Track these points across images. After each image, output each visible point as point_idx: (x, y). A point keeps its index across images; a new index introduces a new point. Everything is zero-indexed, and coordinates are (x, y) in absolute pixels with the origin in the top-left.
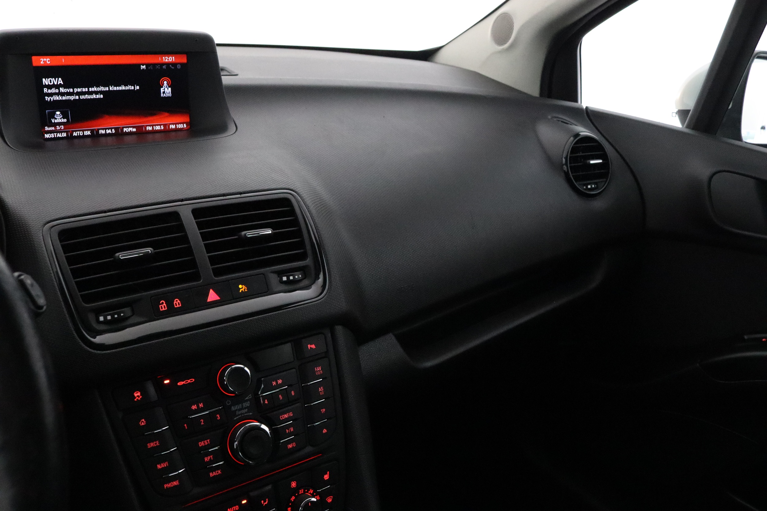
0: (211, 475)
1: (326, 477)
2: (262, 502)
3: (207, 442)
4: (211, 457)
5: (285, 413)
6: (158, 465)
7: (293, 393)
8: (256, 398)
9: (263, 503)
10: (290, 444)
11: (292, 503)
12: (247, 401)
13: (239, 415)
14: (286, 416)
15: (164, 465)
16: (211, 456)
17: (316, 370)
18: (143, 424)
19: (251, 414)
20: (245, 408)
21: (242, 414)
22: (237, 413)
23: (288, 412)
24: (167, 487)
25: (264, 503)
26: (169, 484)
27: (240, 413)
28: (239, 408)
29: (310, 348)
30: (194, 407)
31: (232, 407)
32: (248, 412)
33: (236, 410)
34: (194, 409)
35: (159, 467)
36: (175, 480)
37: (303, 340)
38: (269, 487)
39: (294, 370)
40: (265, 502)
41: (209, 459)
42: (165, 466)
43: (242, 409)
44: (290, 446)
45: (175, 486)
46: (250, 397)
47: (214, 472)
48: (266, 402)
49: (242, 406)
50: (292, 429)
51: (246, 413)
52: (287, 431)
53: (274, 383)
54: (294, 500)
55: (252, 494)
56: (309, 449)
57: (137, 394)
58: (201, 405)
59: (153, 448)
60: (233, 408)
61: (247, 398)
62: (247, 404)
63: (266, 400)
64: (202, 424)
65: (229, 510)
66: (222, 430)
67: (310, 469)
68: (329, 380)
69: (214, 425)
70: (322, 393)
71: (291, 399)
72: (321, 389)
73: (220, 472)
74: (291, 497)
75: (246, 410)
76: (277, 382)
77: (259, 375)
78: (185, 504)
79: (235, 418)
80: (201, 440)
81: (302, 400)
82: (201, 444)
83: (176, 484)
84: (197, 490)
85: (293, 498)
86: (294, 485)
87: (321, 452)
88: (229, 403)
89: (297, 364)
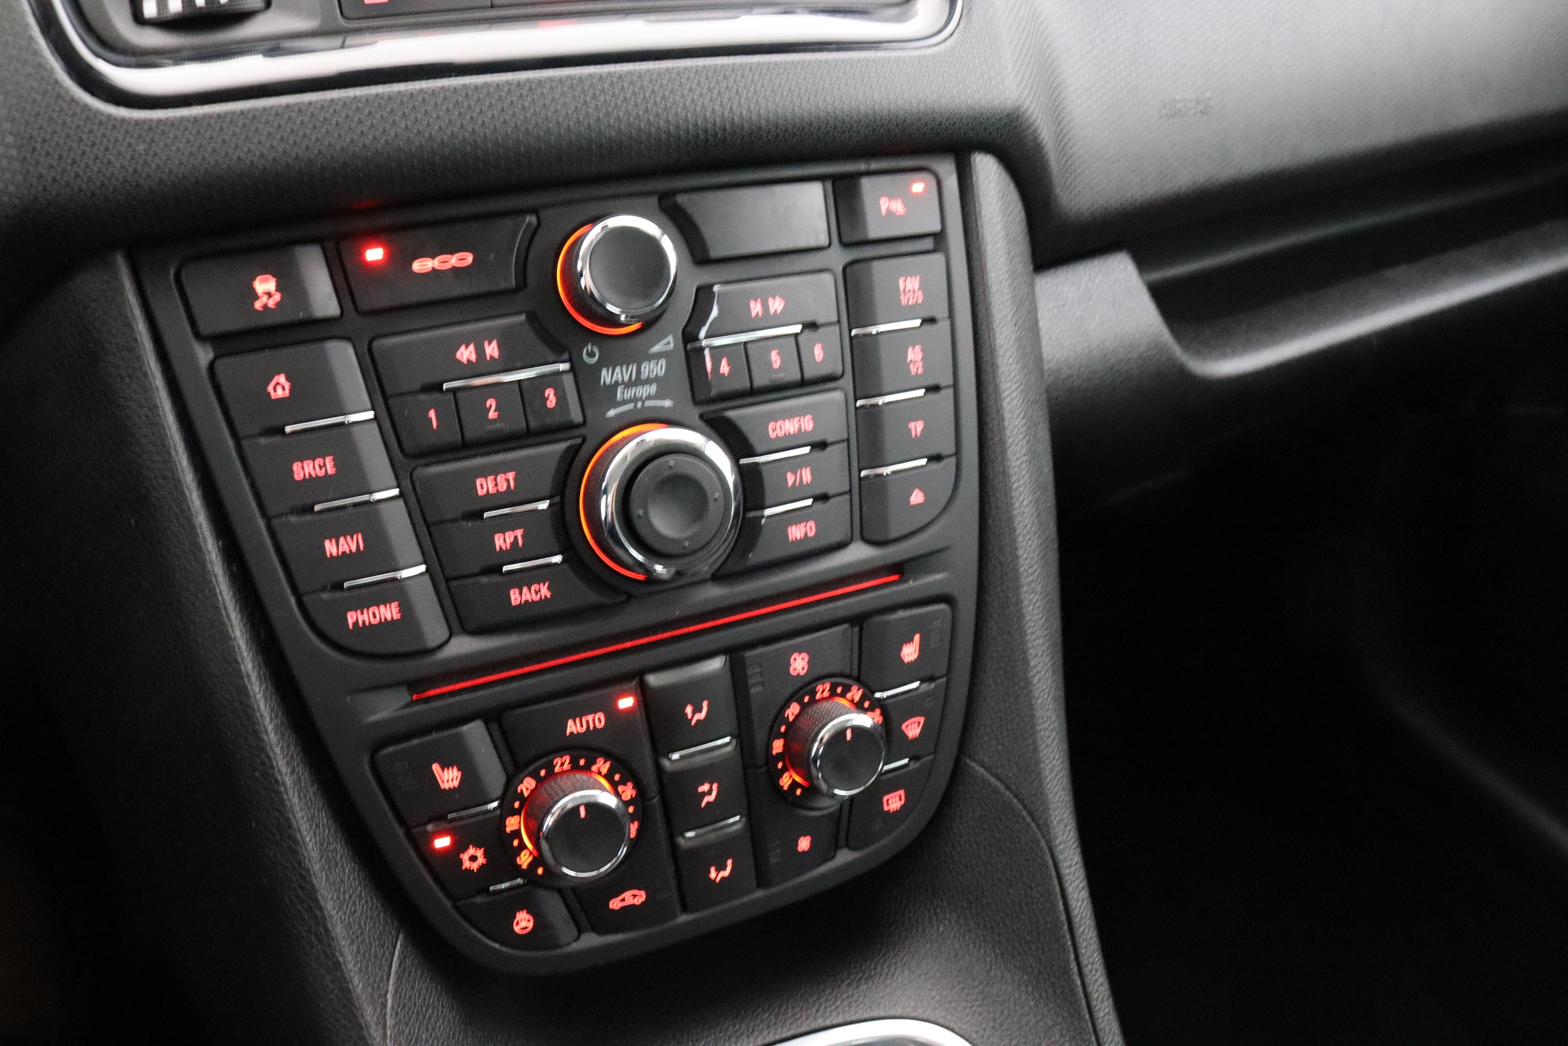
0: (515, 597)
1: (910, 652)
2: (689, 710)
3: (508, 481)
4: (516, 538)
5: (789, 415)
6: (327, 544)
7: (818, 353)
8: (692, 355)
9: (690, 715)
10: (797, 522)
11: (790, 726)
12: (658, 356)
13: (624, 402)
14: (789, 427)
15: (349, 544)
16: (519, 533)
17: (902, 287)
18: (280, 393)
19: (667, 403)
20: (649, 381)
21: (634, 400)
22: (620, 394)
23: (801, 412)
24: (356, 623)
25: (694, 713)
26: (365, 611)
27: (629, 394)
28: (626, 378)
29: (888, 210)
30: (466, 354)
31: (604, 372)
32: (658, 396)
33: (617, 384)
34: (464, 360)
35: (330, 548)
36: (386, 601)
37: (866, 183)
38: (716, 664)
39: (827, 276)
40: (697, 709)
41: (508, 542)
42: (354, 548)
43: (638, 382)
44: (796, 532)
45: (385, 625)
46: (669, 343)
47: (525, 589)
48: (725, 368)
49: (639, 372)
50: (807, 475)
51: (649, 397)
52: (790, 479)
53: (756, 308)
54: (797, 717)
55: (653, 680)
56: (858, 553)
57: (265, 286)
58: (492, 350)
59: (310, 481)
60: (606, 377)
61: (656, 349)
62: (655, 369)
63: (724, 362)
64: (492, 415)
65: (573, 727)
66: (562, 446)
67: (858, 620)
68: (944, 326)
69: (534, 424)
70: (917, 368)
71: (809, 373)
72: (914, 355)
73: (548, 588)
74: (786, 705)
75: (653, 389)
76: (765, 307)
77: (704, 276)
78: (415, 685)
79: (612, 413)
80: (484, 472)
81: (847, 382)
82: (485, 486)
83: (389, 612)
84: (463, 646)
85: (793, 710)
86: (799, 664)
87: (900, 569)
88: (591, 355)
89: (838, 258)
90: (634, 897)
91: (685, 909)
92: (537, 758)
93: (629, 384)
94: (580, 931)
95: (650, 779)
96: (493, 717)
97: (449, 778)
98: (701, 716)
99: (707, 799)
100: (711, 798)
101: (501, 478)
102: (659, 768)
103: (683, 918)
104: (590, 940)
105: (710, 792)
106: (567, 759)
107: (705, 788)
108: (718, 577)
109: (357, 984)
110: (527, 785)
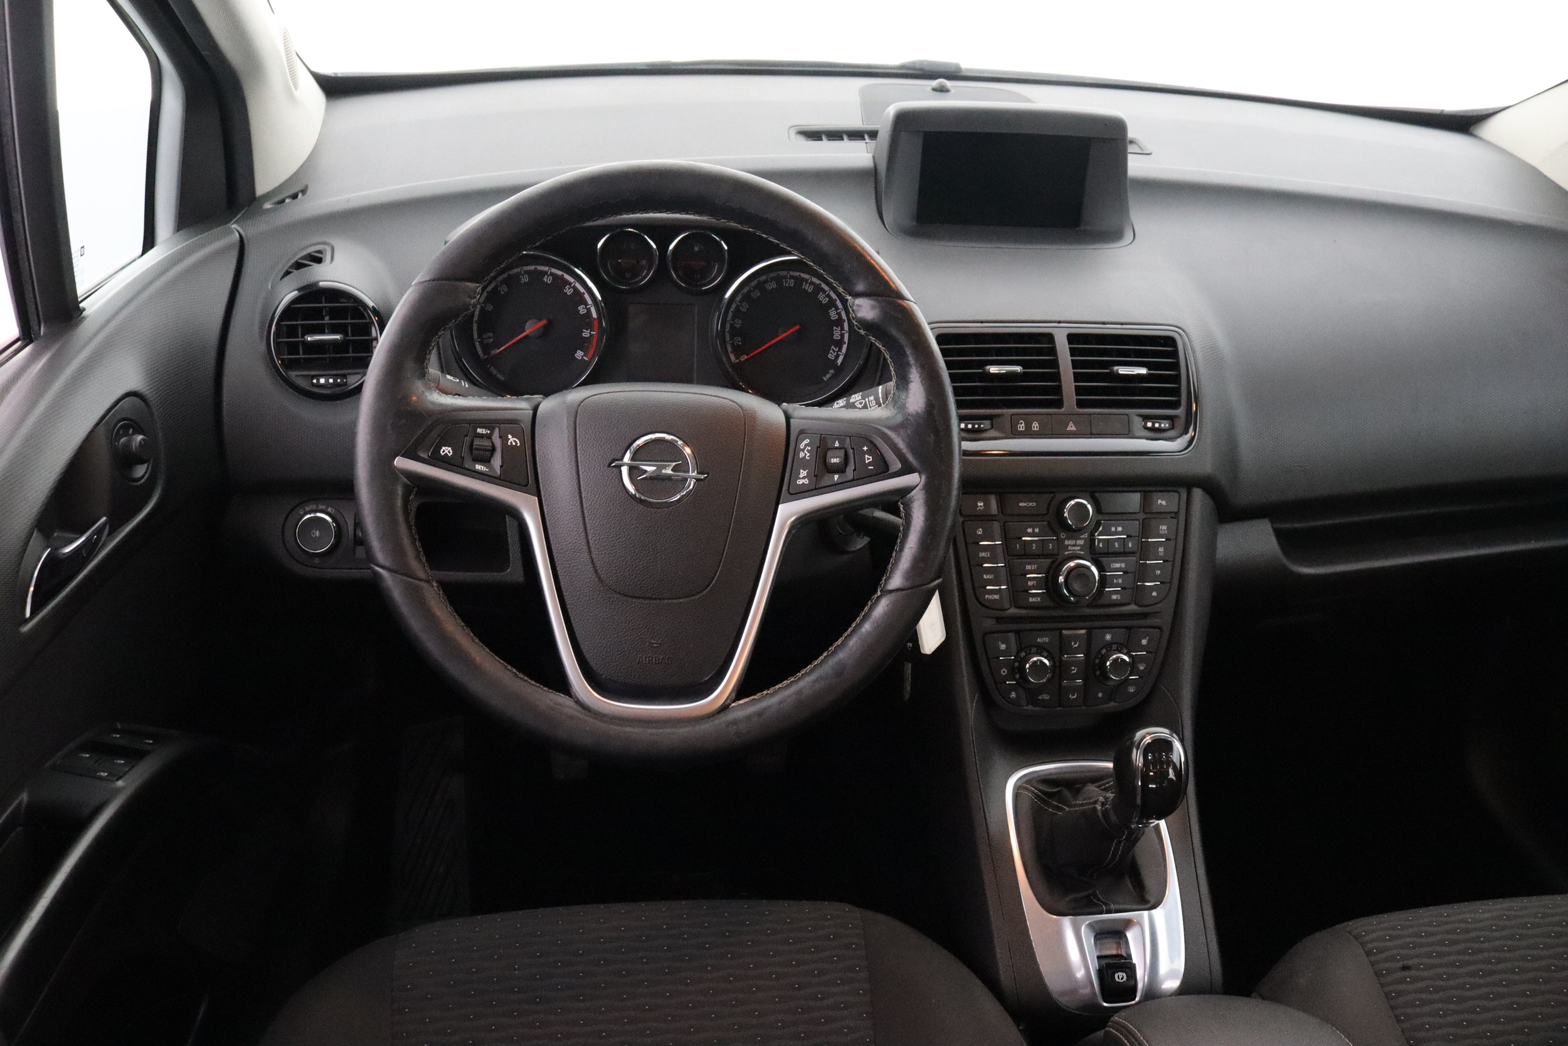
0: (1031, 600)
1: (1144, 642)
2: (1073, 643)
3: (1035, 567)
4: (1034, 583)
5: (1118, 562)
7: (1130, 545)
8: (1092, 540)
9: (1073, 645)
10: (1115, 594)
11: (1101, 656)
12: (1082, 539)
13: (1070, 550)
14: (1117, 565)
15: (990, 577)
17: (1161, 528)
18: (980, 533)
19: (1082, 553)
20: (1078, 546)
21: (1073, 550)
22: (1069, 548)
23: (1121, 562)
24: (988, 598)
26: (991, 596)
27: (1072, 548)
28: (1072, 544)
29: (1160, 503)
30: (1030, 530)
32: (1081, 550)
33: (1069, 545)
34: (1029, 532)
35: (985, 576)
36: (996, 594)
37: (1155, 494)
38: (1083, 631)
39: (1137, 522)
40: (1075, 644)
41: (1032, 584)
43: (1075, 545)
44: (1114, 597)
45: (995, 599)
46: (1086, 536)
47: (1034, 598)
48: (1101, 545)
49: (1076, 543)
50: (1120, 581)
51: (1078, 550)
52: (1115, 581)
53: (1113, 529)
54: (1105, 653)
55: (1064, 632)
56: (1133, 608)
57: (980, 504)
58: (1037, 530)
59: (982, 557)
60: (1067, 542)
61: (1082, 537)
62: (1081, 542)
63: (1101, 544)
64: (1034, 548)
65: (1039, 640)
66: (1052, 560)
67: (1129, 628)
68: (1172, 543)
69: (1045, 552)
70: (1161, 554)
71: (1127, 550)
72: (1161, 549)
73: (1040, 600)
74: (1102, 649)
75: (1079, 548)
76: (1116, 529)
77: (1100, 517)
78: (999, 620)
79: (1066, 553)
80: (1029, 564)
81: (1138, 555)
82: (1028, 567)
83: (996, 597)
84: (1013, 611)
85: (1104, 651)
86: (1108, 637)
87: (1145, 616)
88: (1063, 535)
89: (1142, 516)
90: (1046, 697)
91: (1060, 706)
92: (1026, 647)
93: (1073, 546)
94: (1028, 704)
95: (1057, 659)
96: (1017, 632)
97: (1003, 647)
98: (1076, 646)
99: (1073, 672)
100: (1075, 672)
101: (1033, 566)
102: (1060, 658)
103: (1058, 708)
104: (1030, 707)
105: (1074, 670)
106: (1035, 649)
107: (1073, 668)
108: (1089, 606)
109: (968, 697)
110: (1023, 654)
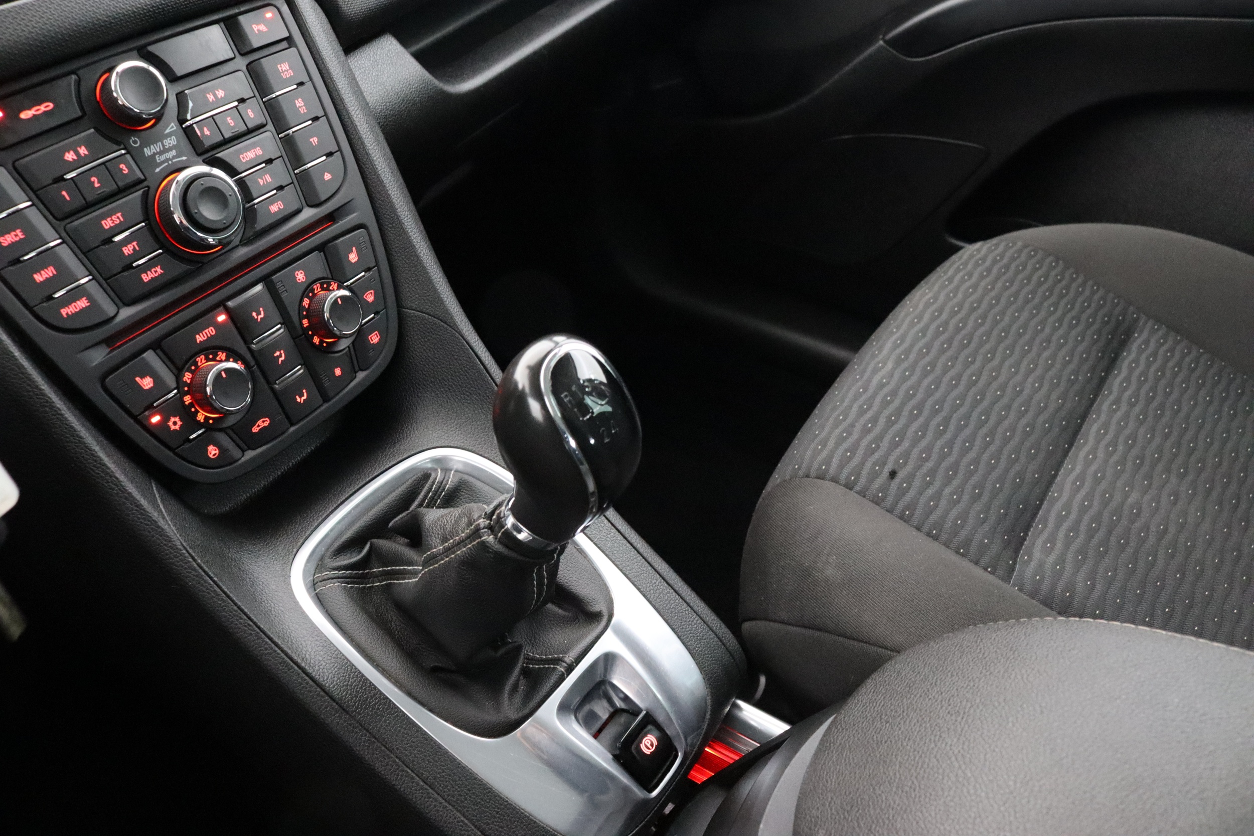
0: (146, 278)
2: (254, 314)
3: (118, 218)
4: (133, 246)
5: (248, 149)
6: (35, 276)
7: (251, 114)
9: (256, 317)
10: (272, 204)
11: (308, 310)
12: (170, 135)
13: (163, 162)
14: (250, 155)
15: (48, 273)
16: (135, 243)
17: (280, 69)
19: (184, 158)
20: (170, 149)
21: (167, 160)
22: (158, 159)
23: (253, 146)
24: (67, 314)
25: (257, 315)
26: (70, 306)
27: (163, 158)
28: (158, 150)
29: (258, 30)
31: (145, 149)
33: (155, 154)
34: (70, 159)
35: (38, 278)
36: (78, 298)
37: (241, 18)
38: (259, 288)
39: (240, 73)
40: (258, 314)
41: (131, 249)
42: (51, 275)
43: (165, 150)
44: (274, 208)
45: (82, 310)
46: (172, 127)
47: (149, 273)
48: (207, 132)
49: (163, 146)
50: (268, 178)
51: (174, 157)
52: (261, 181)
53: (211, 97)
54: (310, 305)
55: (230, 304)
56: (308, 214)
58: (83, 151)
59: (13, 245)
60: (148, 152)
61: (167, 131)
62: (171, 141)
63: (205, 129)
64: (97, 185)
65: (199, 338)
66: (140, 192)
67: (321, 248)
68: (309, 85)
69: (121, 184)
70: (303, 110)
71: (250, 126)
72: (299, 103)
73: (161, 269)
74: (301, 301)
75: (174, 153)
76: (215, 95)
77: (178, 87)
78: (110, 341)
79: (158, 170)
80: (105, 216)
81: (270, 126)
82: (107, 224)
83: (82, 303)
84: (126, 313)
85: (306, 302)
86: (300, 276)
87: (331, 218)
88: (135, 142)
89: (241, 63)
90: (263, 423)
91: (292, 424)
92: (187, 362)
93: (161, 153)
94: (243, 451)
95: (248, 356)
96: (156, 346)
97: (147, 383)
98: (262, 316)
99: (281, 359)
100: (283, 358)
101: (114, 217)
102: (250, 350)
103: (292, 429)
104: (250, 454)
105: (280, 356)
106: (203, 357)
107: (278, 353)
108: (245, 242)
109: (144, 502)
110: (187, 377)
